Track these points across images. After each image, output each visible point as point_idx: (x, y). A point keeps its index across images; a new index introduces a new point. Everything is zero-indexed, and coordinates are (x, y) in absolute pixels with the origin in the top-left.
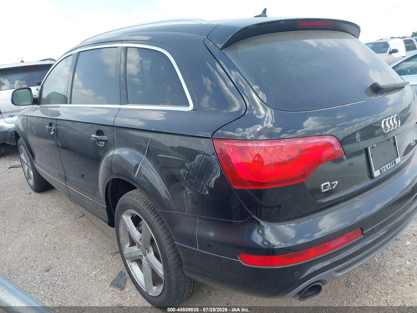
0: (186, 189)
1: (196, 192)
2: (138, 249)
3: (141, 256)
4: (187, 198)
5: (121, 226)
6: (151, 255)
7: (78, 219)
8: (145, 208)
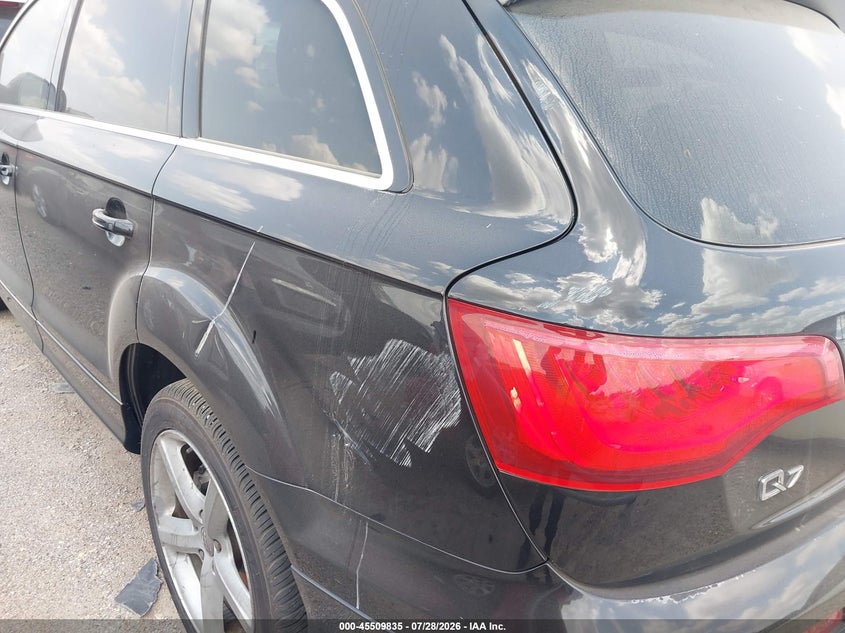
0: (341, 433)
1: (372, 449)
2: (193, 532)
3: (200, 550)
4: (341, 459)
5: (156, 462)
6: (226, 560)
7: (68, 396)
8: (218, 443)
